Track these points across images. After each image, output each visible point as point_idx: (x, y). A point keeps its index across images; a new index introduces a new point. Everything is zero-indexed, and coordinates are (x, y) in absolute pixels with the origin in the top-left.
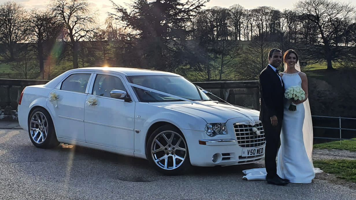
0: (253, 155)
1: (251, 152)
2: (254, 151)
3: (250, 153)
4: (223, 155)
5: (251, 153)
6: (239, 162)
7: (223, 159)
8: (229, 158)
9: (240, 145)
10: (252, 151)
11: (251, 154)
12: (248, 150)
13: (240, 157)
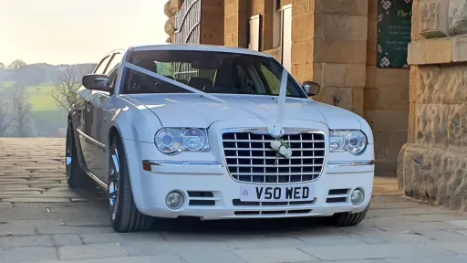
0: (272, 200)
1: (266, 193)
2: (278, 191)
3: (263, 195)
4: (191, 194)
5: (268, 196)
6: (236, 213)
7: (192, 203)
8: (212, 203)
9: (234, 176)
10: (269, 191)
11: (266, 198)
12: (257, 189)
13: (236, 202)
